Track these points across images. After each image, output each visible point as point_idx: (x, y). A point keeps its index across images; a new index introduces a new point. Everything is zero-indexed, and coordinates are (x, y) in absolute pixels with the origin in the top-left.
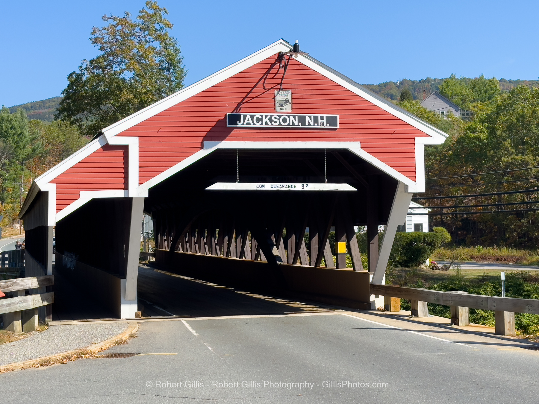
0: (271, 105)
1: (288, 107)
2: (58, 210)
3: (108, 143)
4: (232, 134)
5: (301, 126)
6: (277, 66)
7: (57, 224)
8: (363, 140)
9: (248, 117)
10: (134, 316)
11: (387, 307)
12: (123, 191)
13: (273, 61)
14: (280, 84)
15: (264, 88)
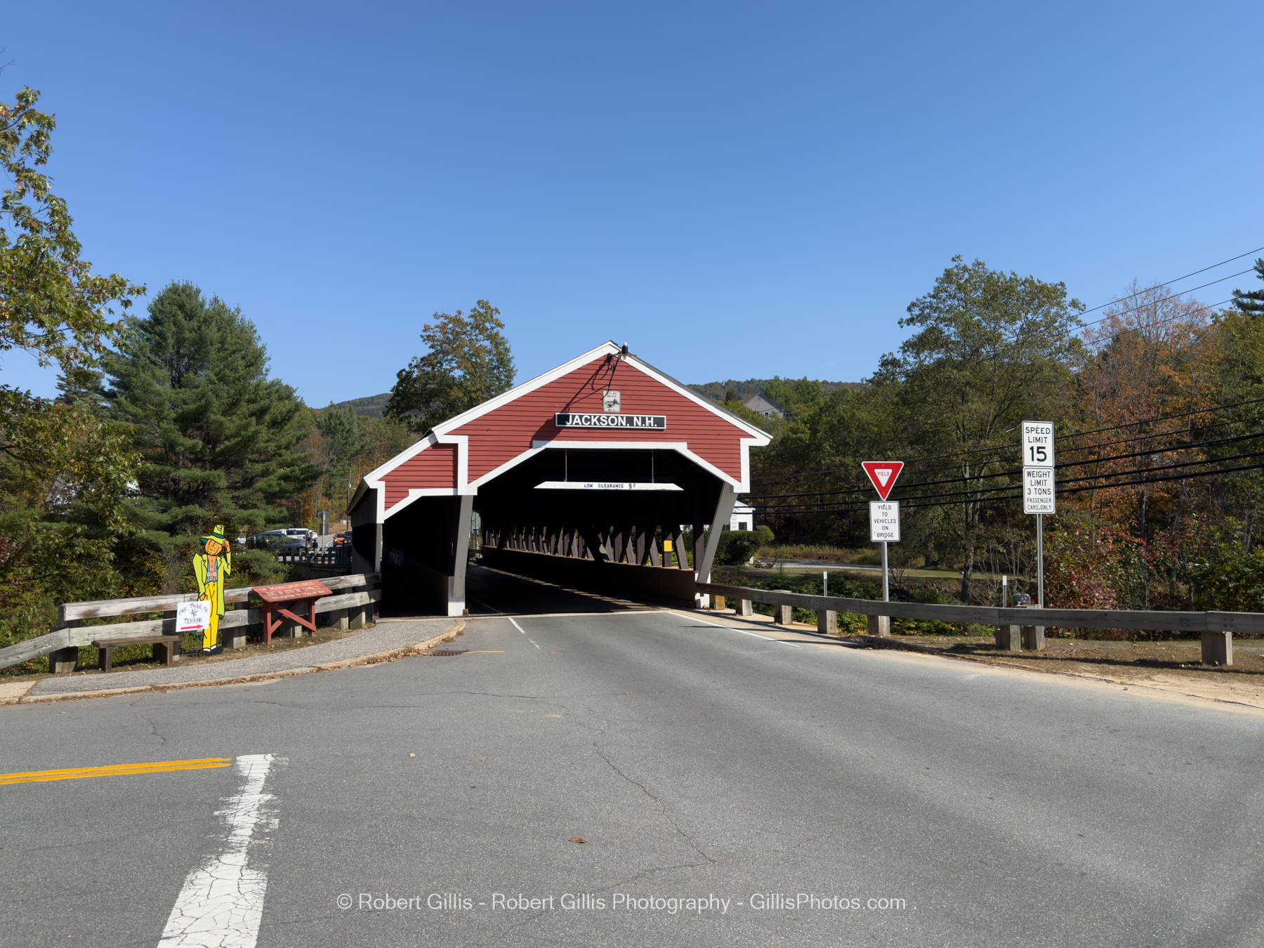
0: (600, 406)
1: (617, 408)
2: (387, 508)
3: (437, 442)
4: (561, 434)
5: (628, 427)
6: (606, 367)
7: (385, 521)
8: (690, 441)
9: (577, 417)
10: (461, 614)
11: (712, 605)
12: (452, 489)
13: (602, 363)
14: (609, 385)
15: (593, 389)
